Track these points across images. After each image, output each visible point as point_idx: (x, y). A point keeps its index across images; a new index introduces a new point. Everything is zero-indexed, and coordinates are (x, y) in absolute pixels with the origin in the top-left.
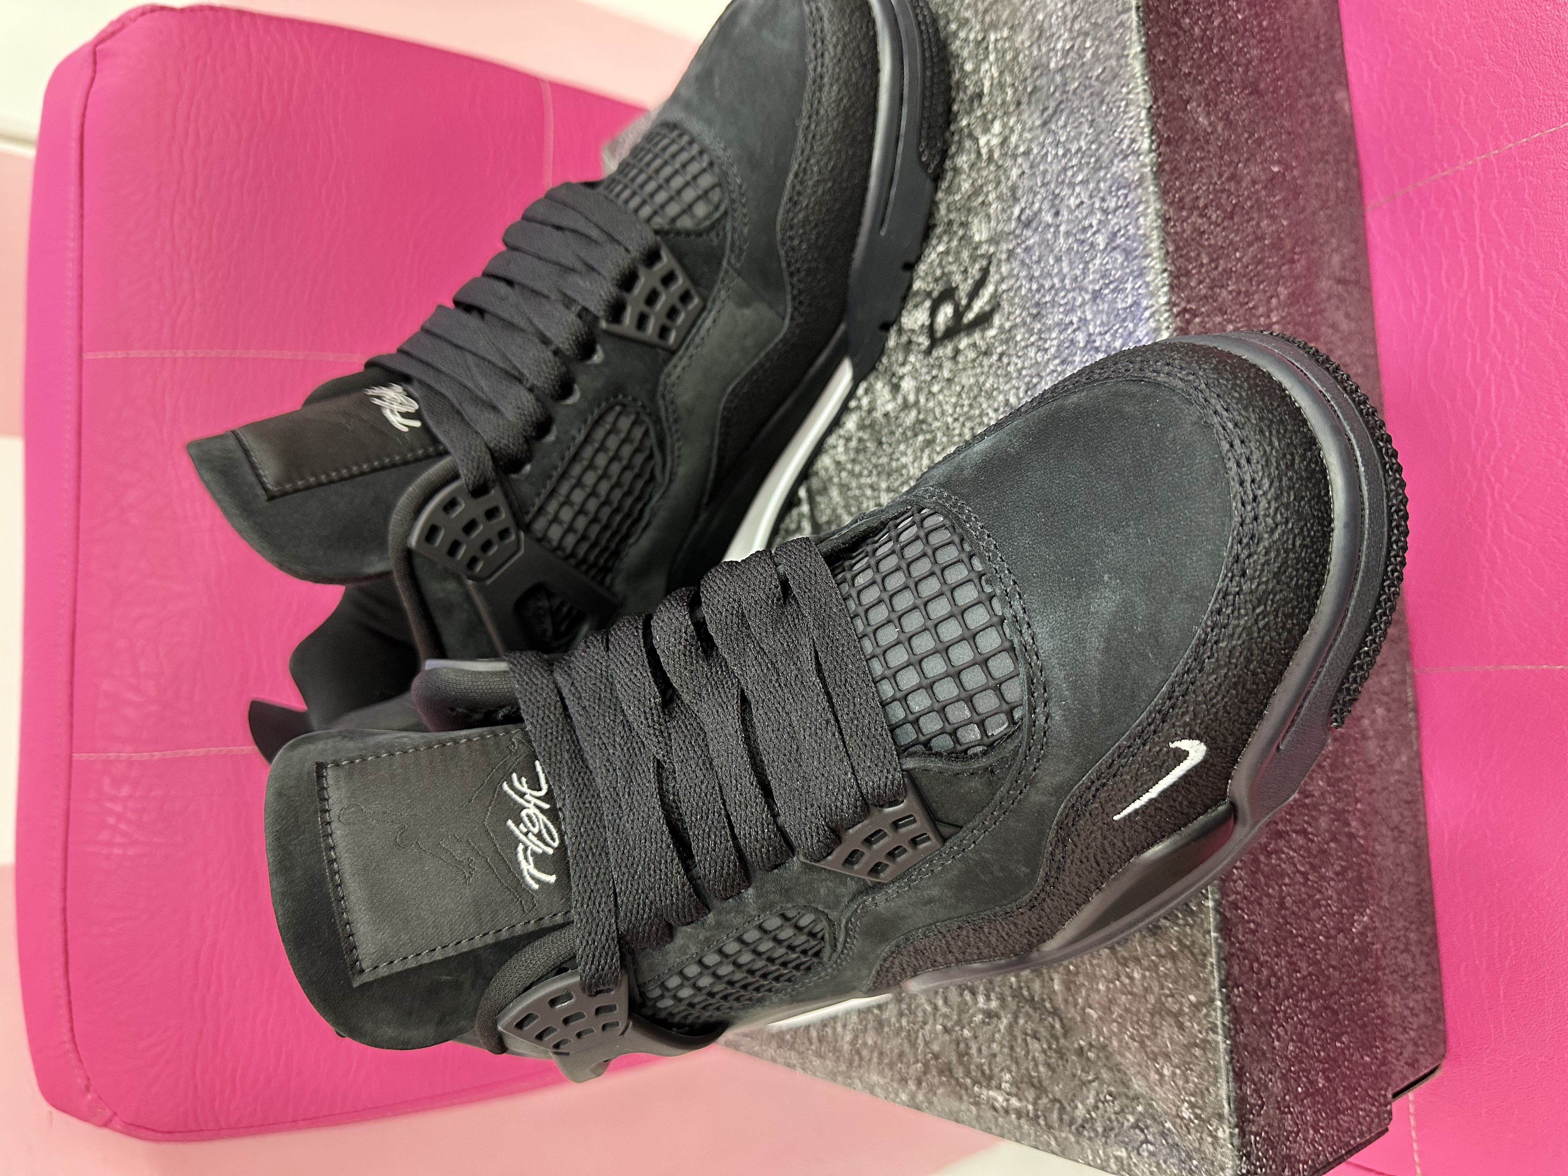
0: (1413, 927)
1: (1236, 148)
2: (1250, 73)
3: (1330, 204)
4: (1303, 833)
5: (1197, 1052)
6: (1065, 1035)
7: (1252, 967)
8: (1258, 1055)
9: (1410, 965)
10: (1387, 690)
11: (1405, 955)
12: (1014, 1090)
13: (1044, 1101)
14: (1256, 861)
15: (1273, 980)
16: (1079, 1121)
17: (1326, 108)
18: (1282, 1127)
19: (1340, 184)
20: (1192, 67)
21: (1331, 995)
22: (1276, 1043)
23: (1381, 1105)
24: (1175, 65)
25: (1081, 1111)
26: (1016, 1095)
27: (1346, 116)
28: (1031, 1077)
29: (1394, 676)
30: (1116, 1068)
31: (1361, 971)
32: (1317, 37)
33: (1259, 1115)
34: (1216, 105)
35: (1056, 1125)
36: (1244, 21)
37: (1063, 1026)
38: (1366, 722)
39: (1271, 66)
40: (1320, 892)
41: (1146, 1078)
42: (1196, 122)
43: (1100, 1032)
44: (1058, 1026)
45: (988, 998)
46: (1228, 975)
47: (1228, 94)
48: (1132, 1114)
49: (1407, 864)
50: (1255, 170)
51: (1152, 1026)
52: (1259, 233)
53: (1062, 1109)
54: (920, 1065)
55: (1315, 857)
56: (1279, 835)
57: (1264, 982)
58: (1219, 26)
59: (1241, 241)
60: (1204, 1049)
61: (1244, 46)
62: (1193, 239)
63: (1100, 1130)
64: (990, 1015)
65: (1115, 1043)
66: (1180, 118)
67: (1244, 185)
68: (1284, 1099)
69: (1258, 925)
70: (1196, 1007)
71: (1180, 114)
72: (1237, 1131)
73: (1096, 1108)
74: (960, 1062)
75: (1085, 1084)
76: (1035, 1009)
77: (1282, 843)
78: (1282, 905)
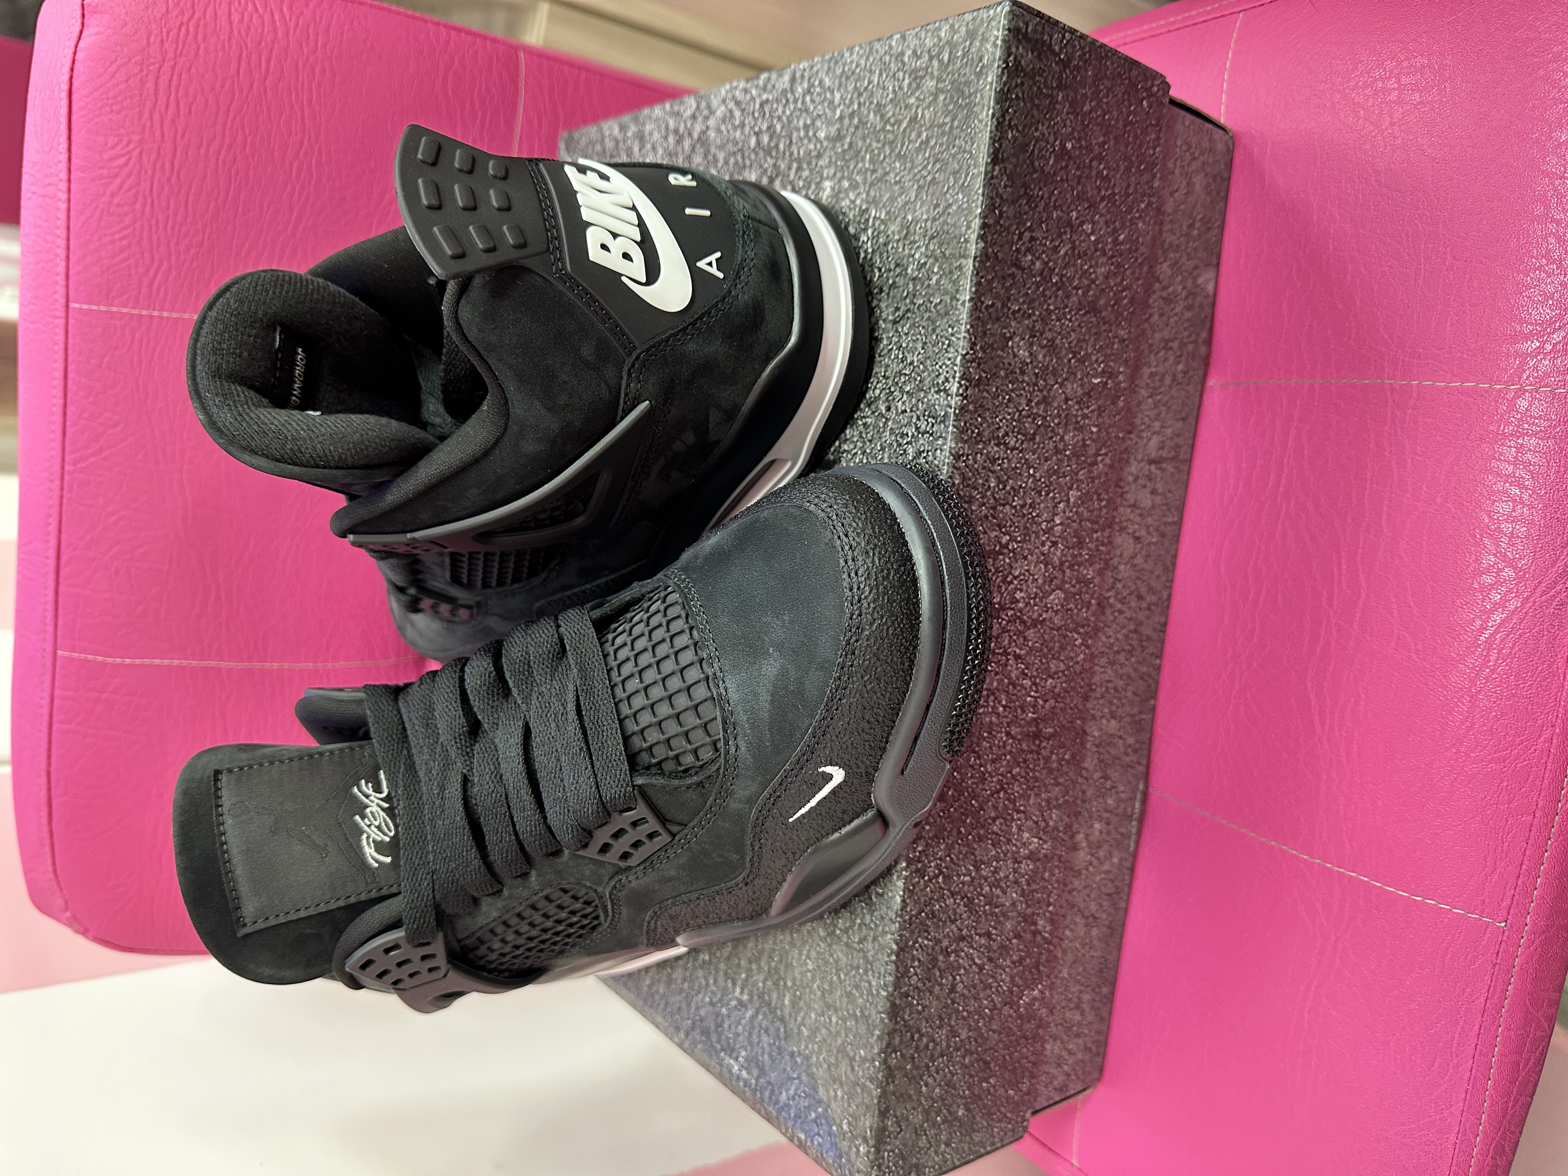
0: (1089, 989)
1: (1055, 373)
2: (1091, 293)
3: (1162, 389)
4: (988, 935)
5: (859, 1090)
6: (786, 1038)
7: (912, 1037)
8: (903, 1097)
9: (1078, 1017)
10: (1111, 808)
11: (1074, 1011)
12: (745, 1065)
13: (762, 1080)
14: (935, 960)
15: (931, 1045)
16: (781, 1104)
17: (1184, 293)
18: (915, 1144)
19: (1180, 367)
20: (1024, 302)
21: (986, 1051)
22: (924, 1089)
23: (1017, 1122)
24: (1004, 305)
25: (784, 1097)
26: (746, 1069)
27: (1207, 296)
28: (758, 1060)
29: (1122, 795)
30: (811, 1076)
31: (1020, 1031)
32: (1191, 226)
33: (896, 1138)
34: (1042, 334)
35: (767, 1100)
36: (1097, 241)
37: (785, 1032)
38: (1080, 837)
39: (1119, 279)
40: (993, 977)
41: (828, 1091)
42: (1015, 356)
43: (807, 1047)
44: (782, 1030)
45: (742, 992)
46: (888, 1045)
47: (1058, 320)
48: (815, 1111)
49: (1095, 942)
50: (1073, 388)
51: (837, 1059)
52: (1061, 446)
53: (772, 1092)
54: (690, 1022)
55: (995, 952)
56: (962, 938)
57: (922, 1047)
58: (1066, 253)
59: (1039, 458)
60: (862, 1090)
61: (1091, 267)
62: (984, 468)
63: (792, 1115)
64: (741, 1003)
65: (814, 1059)
66: (999, 356)
67: (1056, 404)
68: (922, 1126)
69: (924, 1007)
70: (864, 1060)
71: (1000, 353)
72: (873, 1150)
73: (794, 1099)
74: (716, 1031)
75: (791, 1079)
76: (771, 1012)
77: (962, 944)
78: (953, 989)
